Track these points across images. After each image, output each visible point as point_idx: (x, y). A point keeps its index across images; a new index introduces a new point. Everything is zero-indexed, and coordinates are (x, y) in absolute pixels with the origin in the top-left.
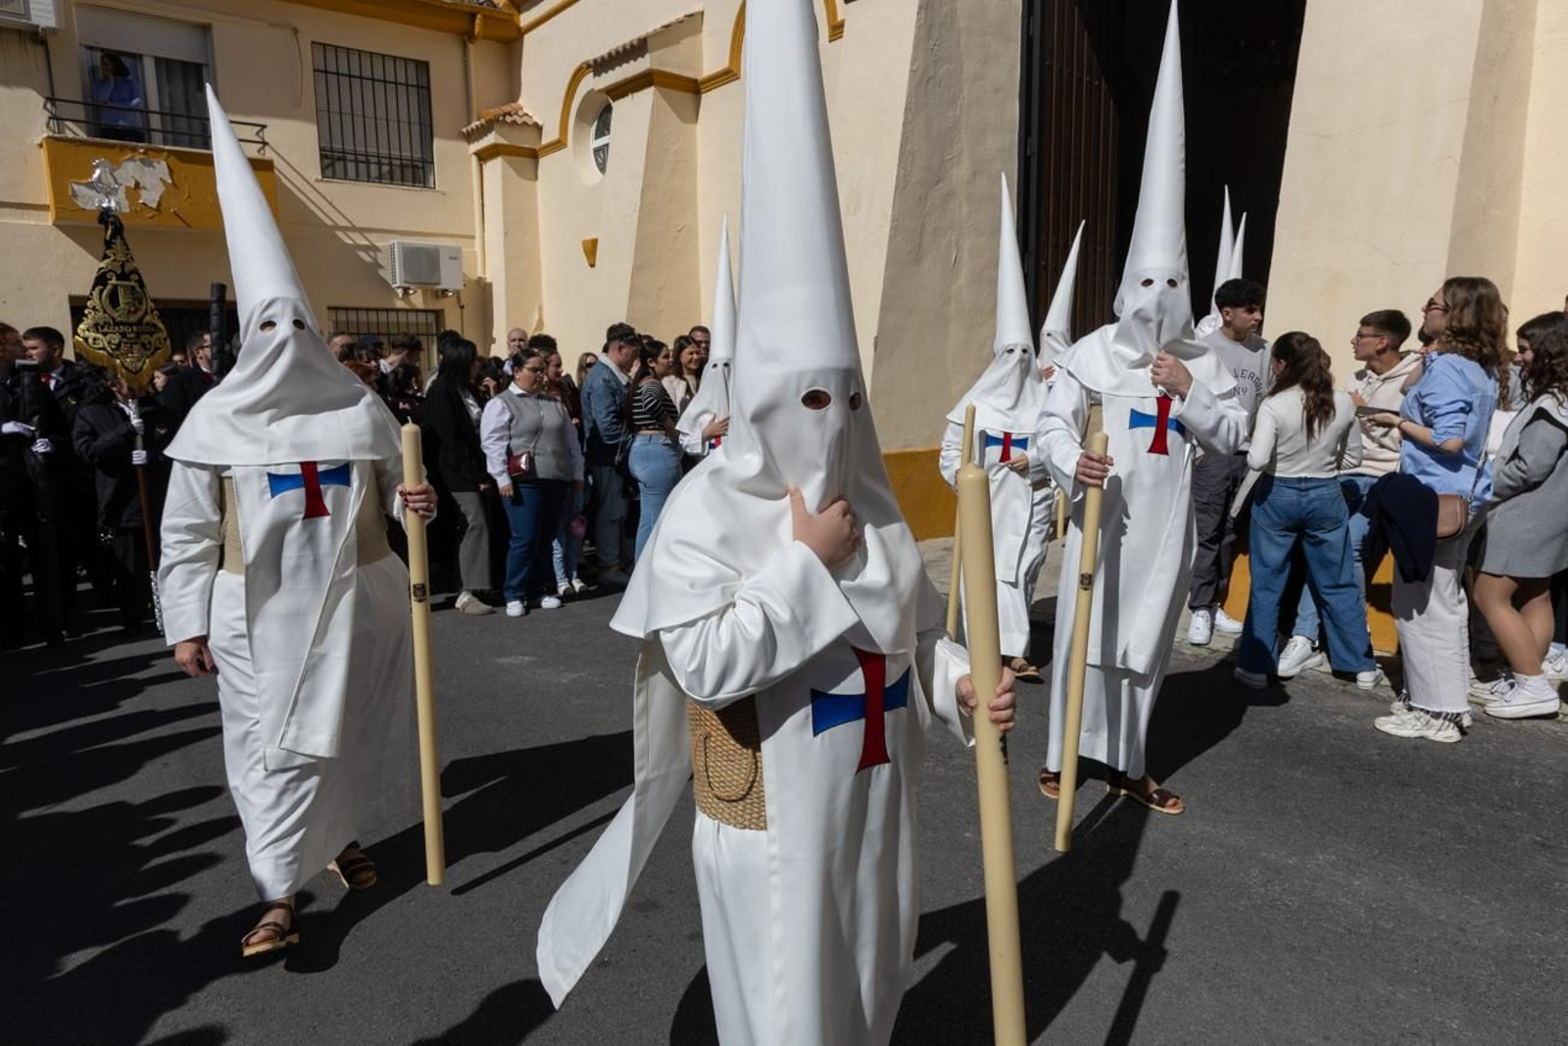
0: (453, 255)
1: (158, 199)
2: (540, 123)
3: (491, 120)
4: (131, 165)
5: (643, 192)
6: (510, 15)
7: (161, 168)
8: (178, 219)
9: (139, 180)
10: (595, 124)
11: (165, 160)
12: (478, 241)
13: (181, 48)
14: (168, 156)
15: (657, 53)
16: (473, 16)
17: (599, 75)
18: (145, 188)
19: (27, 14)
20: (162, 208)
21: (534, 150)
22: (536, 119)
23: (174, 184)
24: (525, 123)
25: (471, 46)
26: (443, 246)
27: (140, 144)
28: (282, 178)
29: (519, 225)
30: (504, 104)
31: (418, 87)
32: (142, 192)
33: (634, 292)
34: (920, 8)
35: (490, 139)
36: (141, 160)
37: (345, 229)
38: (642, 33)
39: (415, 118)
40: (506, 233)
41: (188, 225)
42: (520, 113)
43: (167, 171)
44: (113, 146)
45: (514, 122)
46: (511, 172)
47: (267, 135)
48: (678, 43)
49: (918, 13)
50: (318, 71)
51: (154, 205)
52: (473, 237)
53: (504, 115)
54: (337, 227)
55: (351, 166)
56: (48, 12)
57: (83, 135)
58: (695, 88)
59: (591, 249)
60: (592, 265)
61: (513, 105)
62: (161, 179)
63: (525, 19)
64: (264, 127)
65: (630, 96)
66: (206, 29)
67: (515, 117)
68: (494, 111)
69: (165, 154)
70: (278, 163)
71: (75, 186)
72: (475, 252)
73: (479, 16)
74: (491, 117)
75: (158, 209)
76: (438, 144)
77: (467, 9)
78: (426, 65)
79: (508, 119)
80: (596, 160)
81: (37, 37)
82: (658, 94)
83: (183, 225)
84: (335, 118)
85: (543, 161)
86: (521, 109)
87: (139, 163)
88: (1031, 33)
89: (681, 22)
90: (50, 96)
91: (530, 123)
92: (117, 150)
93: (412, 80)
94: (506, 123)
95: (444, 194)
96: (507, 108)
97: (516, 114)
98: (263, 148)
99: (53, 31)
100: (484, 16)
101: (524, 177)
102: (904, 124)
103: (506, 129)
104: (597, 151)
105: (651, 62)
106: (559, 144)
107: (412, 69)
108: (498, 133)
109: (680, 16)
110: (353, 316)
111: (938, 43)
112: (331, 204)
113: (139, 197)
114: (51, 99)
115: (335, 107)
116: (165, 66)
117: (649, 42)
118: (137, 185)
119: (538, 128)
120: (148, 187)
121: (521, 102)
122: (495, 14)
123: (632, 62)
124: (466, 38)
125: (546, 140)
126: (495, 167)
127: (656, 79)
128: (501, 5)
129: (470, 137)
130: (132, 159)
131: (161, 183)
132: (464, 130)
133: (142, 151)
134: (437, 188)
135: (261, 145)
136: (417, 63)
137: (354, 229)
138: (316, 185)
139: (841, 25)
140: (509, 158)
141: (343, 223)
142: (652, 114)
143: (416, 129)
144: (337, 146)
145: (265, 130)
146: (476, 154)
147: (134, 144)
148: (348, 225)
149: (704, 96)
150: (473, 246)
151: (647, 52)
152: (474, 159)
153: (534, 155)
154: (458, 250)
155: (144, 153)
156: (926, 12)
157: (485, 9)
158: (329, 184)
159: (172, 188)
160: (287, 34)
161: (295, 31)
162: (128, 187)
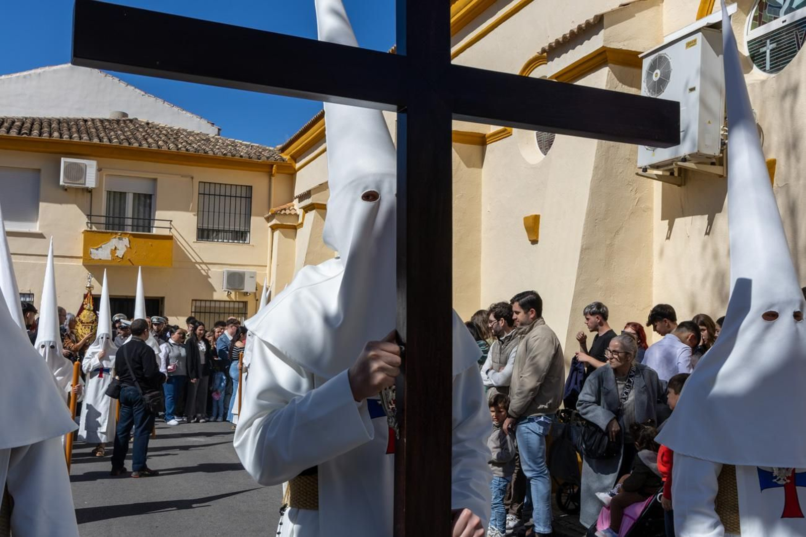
0: (252, 276)
1: (123, 254)
3: (276, 212)
4: (114, 240)
6: (290, 164)
7: (126, 241)
8: (129, 262)
9: (117, 246)
11: (128, 237)
12: (268, 268)
13: (144, 189)
15: (315, 196)
16: (272, 166)
18: (118, 249)
19: (85, 184)
20: (124, 258)
21: (294, 226)
23: (130, 247)
24: (290, 214)
26: (247, 271)
27: (119, 231)
28: (178, 243)
29: (284, 261)
31: (246, 197)
32: (117, 251)
35: (274, 222)
36: (119, 238)
37: (199, 263)
39: (243, 212)
40: (278, 265)
41: (133, 264)
42: (290, 209)
43: (128, 242)
44: (109, 233)
45: (285, 214)
46: (282, 236)
50: (201, 194)
51: (121, 257)
52: (266, 266)
53: (281, 211)
54: (197, 263)
56: (92, 182)
61: (289, 204)
62: (126, 246)
63: (298, 165)
66: (155, 180)
68: (277, 209)
69: (129, 235)
70: (176, 236)
71: (92, 250)
72: (266, 274)
73: (275, 166)
74: (273, 212)
75: (122, 258)
77: (269, 163)
78: (251, 187)
79: (283, 212)
81: (89, 191)
82: (317, 212)
83: (131, 264)
84: (206, 214)
85: (298, 232)
87: (117, 239)
90: (89, 214)
91: (292, 214)
92: (110, 234)
93: (244, 195)
94: (281, 214)
95: (253, 246)
96: (283, 207)
98: (170, 230)
99: (94, 188)
100: (278, 166)
101: (290, 238)
103: (281, 217)
105: (313, 199)
106: (303, 224)
107: (244, 189)
108: (277, 219)
110: (203, 304)
112: (196, 253)
113: (116, 253)
114: (89, 216)
115: (206, 209)
116: (137, 196)
117: (312, 192)
118: (116, 248)
120: (120, 249)
121: (295, 201)
122: (283, 163)
123: (308, 199)
124: (270, 174)
125: (299, 222)
126: (277, 233)
127: (316, 206)
128: (287, 159)
129: (268, 219)
130: (115, 238)
131: (125, 247)
132: (266, 215)
133: (119, 234)
134: (251, 243)
136: (247, 187)
137: (203, 263)
138: (192, 244)
140: (281, 229)
141: (199, 260)
143: (243, 216)
144: (205, 227)
145: (172, 222)
146: (270, 227)
147: (117, 231)
148: (201, 261)
150: (265, 270)
151: (311, 195)
152: (270, 229)
153: (295, 228)
154: (255, 273)
155: (120, 235)
157: (278, 163)
158: (199, 244)
159: (129, 250)
160: (189, 179)
161: (192, 178)
162: (112, 249)
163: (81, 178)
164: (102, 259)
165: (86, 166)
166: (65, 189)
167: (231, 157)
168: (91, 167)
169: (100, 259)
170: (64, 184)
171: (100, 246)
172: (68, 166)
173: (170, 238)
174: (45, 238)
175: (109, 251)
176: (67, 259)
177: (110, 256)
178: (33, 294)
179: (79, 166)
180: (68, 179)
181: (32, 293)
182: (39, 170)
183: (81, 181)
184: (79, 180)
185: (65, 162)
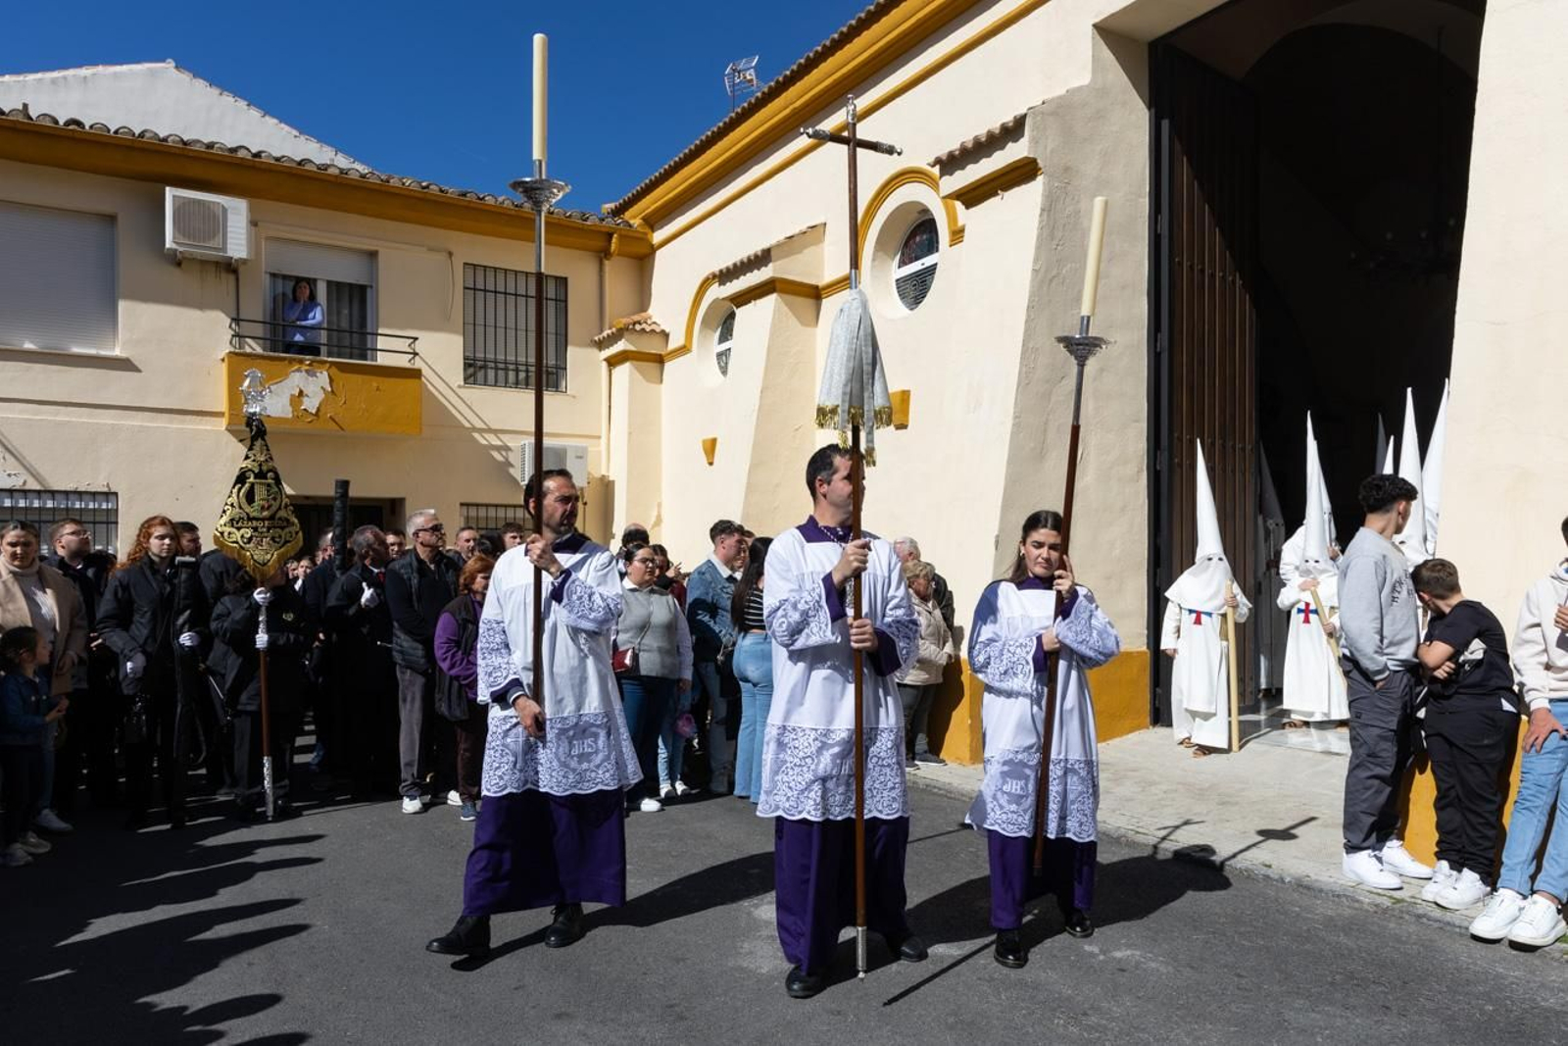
0: (580, 454)
1: (317, 406)
2: (667, 331)
3: (621, 329)
4: (298, 374)
5: (762, 392)
6: (644, 234)
7: (323, 378)
8: (334, 423)
9: (303, 388)
10: (719, 330)
11: (327, 370)
12: (603, 440)
13: (349, 272)
14: (330, 367)
15: (778, 263)
16: (610, 236)
17: (724, 284)
18: (307, 396)
19: (224, 249)
20: (320, 414)
21: (660, 355)
22: (663, 327)
23: (332, 391)
24: (653, 331)
25: (606, 262)
26: (571, 447)
27: (307, 357)
28: (429, 386)
29: (643, 426)
30: (634, 314)
31: (556, 300)
32: (305, 399)
33: (750, 488)
34: (1043, 210)
35: (621, 346)
36: (307, 371)
37: (480, 431)
38: (766, 245)
39: (552, 328)
40: (630, 433)
41: (343, 429)
42: (649, 322)
43: (328, 380)
44: (284, 359)
45: (643, 329)
46: (638, 375)
47: (418, 347)
48: (800, 252)
49: (1041, 215)
50: (468, 288)
51: (314, 411)
52: (599, 437)
53: (634, 324)
54: (475, 429)
55: (491, 374)
56: (242, 245)
57: (259, 350)
58: (816, 294)
59: (710, 447)
60: (711, 464)
61: (643, 314)
62: (322, 388)
63: (658, 237)
64: (416, 339)
65: (753, 302)
66: (373, 255)
67: (644, 326)
68: (625, 320)
69: (328, 365)
70: (426, 371)
72: (601, 451)
73: (615, 236)
74: (622, 326)
75: (317, 414)
76: (571, 351)
77: (603, 229)
78: (566, 279)
79: (638, 327)
80: (719, 363)
81: (230, 267)
82: (780, 300)
83: (338, 428)
84: (480, 330)
85: (668, 366)
86: (650, 318)
87: (304, 373)
88: (1159, 232)
89: (805, 233)
90: (235, 316)
91: (658, 330)
92: (286, 362)
93: (552, 295)
94: (636, 331)
95: (574, 397)
96: (636, 318)
97: (646, 323)
98: (413, 358)
99: (244, 261)
100: (621, 237)
101: (648, 381)
102: (1026, 322)
103: (634, 337)
104: (720, 355)
105: (774, 271)
106: (684, 350)
107: (552, 283)
108: (627, 340)
109: (804, 227)
110: (482, 512)
111: (1061, 243)
112: (470, 408)
113: (301, 403)
114: (236, 320)
115: (480, 321)
116: (335, 287)
117: (773, 253)
118: (301, 393)
119: (665, 335)
120: (310, 396)
121: (650, 311)
122: (631, 234)
123: (756, 271)
124: (603, 255)
125: (673, 344)
126: (624, 371)
127: (778, 285)
128: (636, 225)
129: (601, 345)
130: (299, 370)
131: (322, 391)
132: (596, 338)
133: (308, 362)
134: (568, 392)
135: (412, 356)
136: (556, 278)
137: (490, 430)
138: (457, 390)
139: (962, 230)
140: (635, 362)
141: (479, 425)
142: (774, 318)
143: (552, 337)
144: (480, 355)
145: (417, 342)
146: (605, 360)
147: (301, 357)
148: (484, 427)
149: (824, 300)
150: (599, 445)
151: (771, 261)
152: (604, 364)
153: (660, 360)
154: (585, 449)
155: (310, 365)
156: (1048, 216)
157: (621, 229)
158: (470, 389)
159: (330, 396)
160: (443, 257)
161: (450, 254)
162: (292, 396)
163: (214, 236)
164: (273, 415)
165: (225, 210)
166: (177, 261)
167: (530, 211)
168: (236, 212)
169: (269, 416)
170: (174, 246)
172: (181, 207)
173: (416, 374)
174: (138, 370)
175: (286, 400)
176: (188, 417)
177: (290, 409)
178: (116, 494)
179: (209, 208)
180: (184, 236)
181: (112, 491)
182: (111, 219)
183: (217, 242)
184: (209, 240)
185: (174, 196)
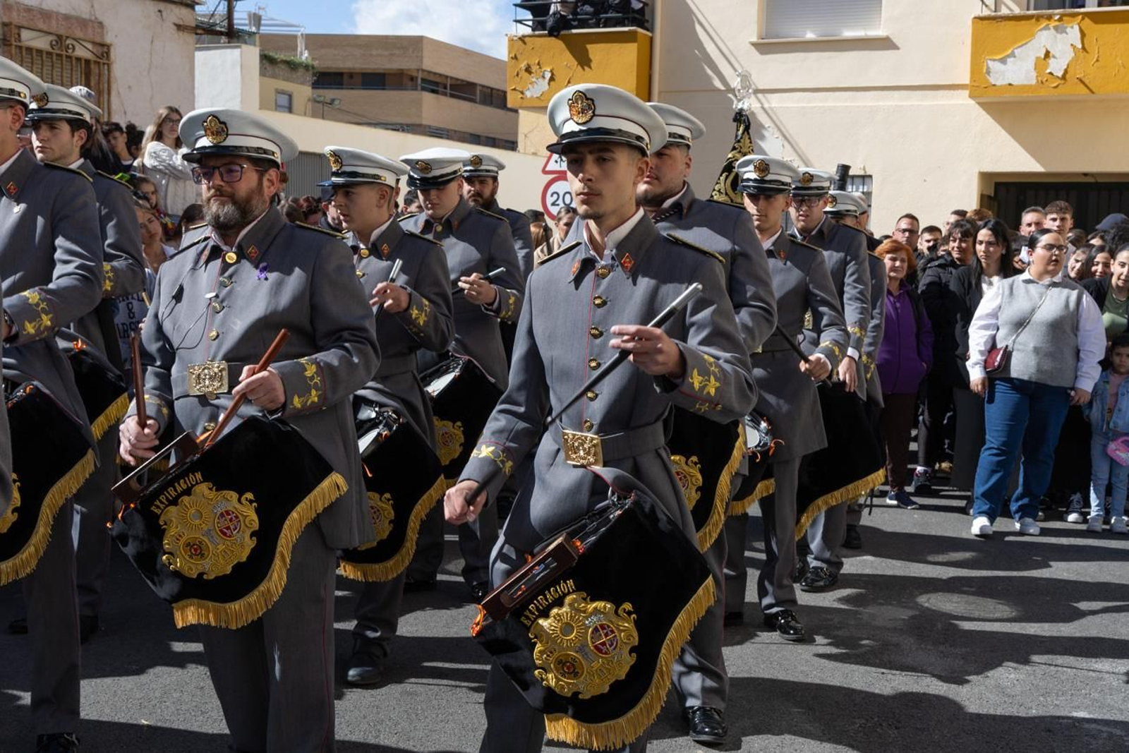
1: (1065, 66)
4: (1045, 33)
7: (1073, 33)
8: (1082, 86)
9: (1050, 49)
11: (1079, 24)
14: (1083, 19)
18: (1054, 57)
20: (1068, 76)
23: (1084, 48)
32: (1051, 61)
36: (1056, 28)
41: (1091, 90)
43: (1079, 36)
51: (1060, 74)
62: (1072, 45)
69: (1080, 17)
71: (991, 63)
75: (1064, 77)
83: (1088, 91)
87: (1052, 31)
92: (1034, 20)
113: (1047, 66)
118: (1047, 54)
120: (1057, 56)
130: (1047, 28)
131: (1071, 49)
133: (1057, 17)
147: (1050, 11)
155: (1060, 20)
159: (1082, 54)
162: (1038, 58)
164: (1015, 83)
169: (1010, 84)
171: (1010, 51)
174: (895, 47)
175: (1030, 64)
176: (941, 93)
177: (1034, 74)
178: (870, 176)
181: (868, 174)
